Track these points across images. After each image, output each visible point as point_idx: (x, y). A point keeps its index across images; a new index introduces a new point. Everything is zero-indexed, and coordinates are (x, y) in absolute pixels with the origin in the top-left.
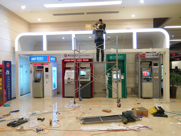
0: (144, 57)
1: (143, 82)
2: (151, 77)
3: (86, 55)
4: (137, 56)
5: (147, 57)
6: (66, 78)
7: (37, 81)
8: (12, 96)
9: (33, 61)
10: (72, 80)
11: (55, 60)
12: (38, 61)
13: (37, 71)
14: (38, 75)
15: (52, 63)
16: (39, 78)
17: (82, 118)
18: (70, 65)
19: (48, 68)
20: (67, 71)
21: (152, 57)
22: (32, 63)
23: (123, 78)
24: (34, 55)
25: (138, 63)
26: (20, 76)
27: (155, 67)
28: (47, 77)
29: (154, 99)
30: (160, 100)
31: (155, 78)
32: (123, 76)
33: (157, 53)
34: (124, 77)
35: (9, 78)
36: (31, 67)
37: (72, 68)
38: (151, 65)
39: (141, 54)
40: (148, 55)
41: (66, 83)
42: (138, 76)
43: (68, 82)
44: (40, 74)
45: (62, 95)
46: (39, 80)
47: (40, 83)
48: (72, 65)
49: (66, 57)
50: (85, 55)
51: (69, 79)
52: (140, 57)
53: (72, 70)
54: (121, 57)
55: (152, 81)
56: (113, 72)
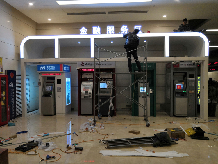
1: (176, 97)
2: (185, 90)
3: (108, 64)
4: (169, 65)
5: (181, 67)
6: (83, 91)
7: (46, 95)
8: (17, 114)
9: (42, 70)
10: (90, 94)
11: (68, 70)
12: (48, 70)
13: (47, 83)
14: (49, 88)
15: (65, 72)
16: (49, 91)
17: (106, 141)
18: (87, 76)
19: (61, 79)
20: (83, 83)
21: (187, 67)
22: (41, 72)
23: (151, 92)
24: (43, 63)
25: (170, 74)
26: (27, 89)
27: (190, 79)
28: (59, 91)
29: (189, 117)
30: (196, 119)
31: (191, 92)
32: (152, 89)
33: (193, 62)
34: (153, 91)
35: (13, 91)
36: (39, 78)
37: (90, 79)
38: (185, 76)
39: (173, 63)
40: (182, 65)
41: (82, 97)
42: (170, 90)
43: (85, 96)
44: (50, 87)
45: (77, 112)
46: (49, 93)
47: (51, 98)
48: (90, 77)
49: (82, 66)
50: (106, 64)
51: (86, 93)
52: (172, 67)
53: (90, 82)
54: (150, 67)
55: (187, 96)
56: (140, 85)
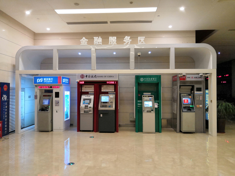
0: (184, 79)
1: (183, 111)
2: (192, 105)
4: (175, 78)
6: (82, 105)
7: (43, 109)
8: (10, 130)
9: (39, 83)
10: (90, 109)
11: (68, 82)
12: (45, 83)
13: (44, 96)
15: (64, 85)
16: (46, 105)
18: (88, 88)
19: (59, 92)
20: (83, 97)
21: (194, 80)
22: (37, 85)
25: (176, 87)
27: (197, 92)
28: (57, 105)
31: (199, 107)
32: (157, 103)
33: (200, 75)
34: (158, 106)
35: (6, 105)
36: (36, 91)
38: (192, 89)
39: (179, 75)
40: (189, 77)
41: (82, 112)
42: (176, 104)
43: (85, 111)
45: (76, 128)
46: (46, 108)
47: (48, 113)
48: (91, 90)
49: (82, 78)
50: (108, 77)
51: (86, 107)
52: (178, 79)
53: (91, 95)
54: (155, 80)
55: (194, 111)
56: (144, 99)
